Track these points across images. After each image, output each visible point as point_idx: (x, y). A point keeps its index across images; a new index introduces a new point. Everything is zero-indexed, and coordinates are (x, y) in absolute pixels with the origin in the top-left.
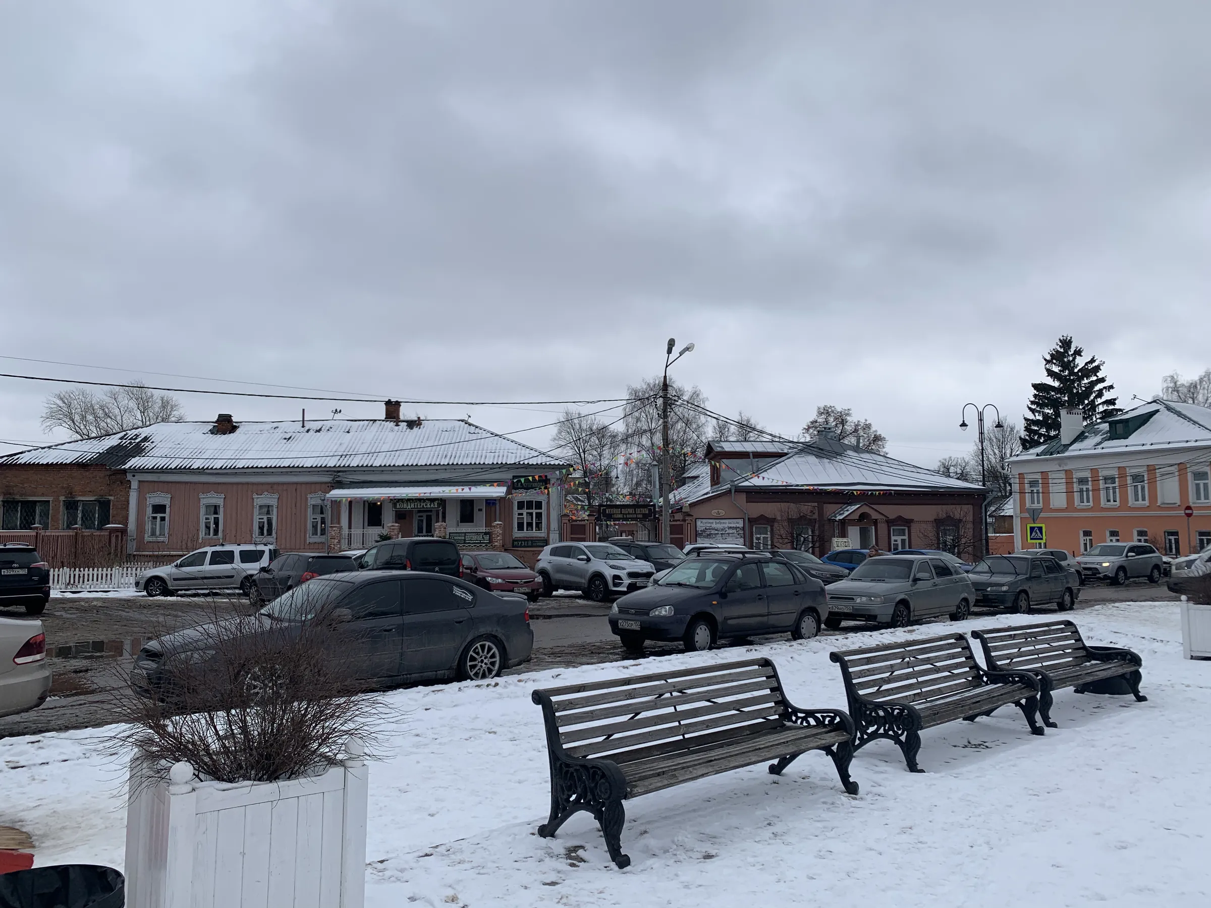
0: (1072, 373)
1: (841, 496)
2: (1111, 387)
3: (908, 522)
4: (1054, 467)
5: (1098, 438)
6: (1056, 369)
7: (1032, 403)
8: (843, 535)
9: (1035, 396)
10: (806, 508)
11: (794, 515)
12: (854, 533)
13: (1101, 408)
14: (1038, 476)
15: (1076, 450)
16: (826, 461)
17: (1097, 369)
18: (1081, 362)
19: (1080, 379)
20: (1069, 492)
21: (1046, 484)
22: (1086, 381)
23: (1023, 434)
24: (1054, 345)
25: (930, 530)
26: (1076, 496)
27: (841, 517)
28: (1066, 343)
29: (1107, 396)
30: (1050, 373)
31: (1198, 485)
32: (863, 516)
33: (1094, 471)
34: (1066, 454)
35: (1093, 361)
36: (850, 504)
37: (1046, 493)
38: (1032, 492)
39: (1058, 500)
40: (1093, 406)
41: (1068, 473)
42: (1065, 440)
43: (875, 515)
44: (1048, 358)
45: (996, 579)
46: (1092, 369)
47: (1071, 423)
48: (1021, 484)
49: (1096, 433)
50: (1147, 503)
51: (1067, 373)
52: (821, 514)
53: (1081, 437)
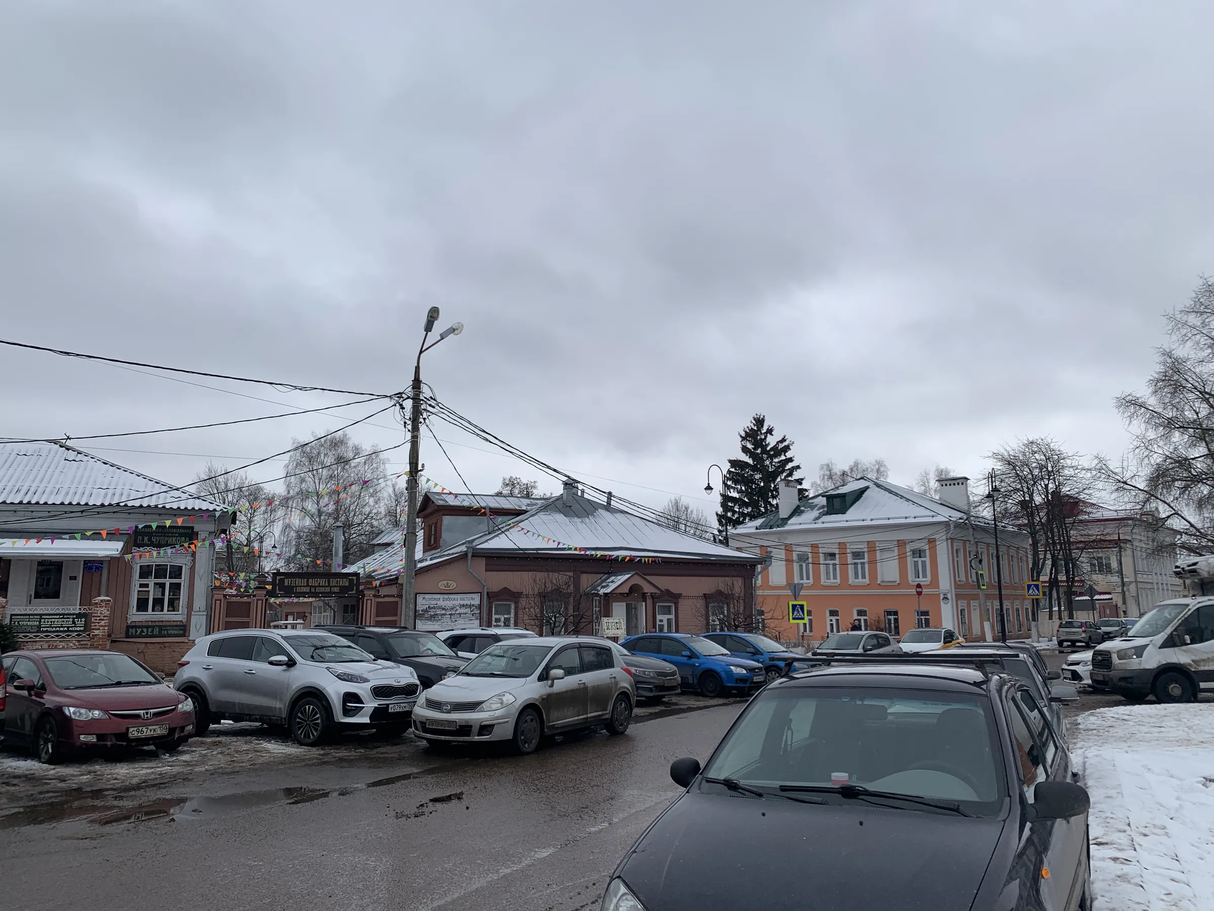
0: (764, 451)
3: (675, 598)
4: (773, 541)
5: (815, 513)
6: (750, 446)
7: (728, 479)
8: (610, 612)
9: (730, 472)
10: (559, 578)
11: (548, 587)
12: (619, 609)
13: (797, 486)
15: (795, 524)
16: (577, 519)
17: (787, 448)
18: (772, 441)
19: (771, 457)
22: (777, 460)
23: (722, 510)
24: (749, 423)
25: (699, 607)
26: (798, 572)
28: (760, 422)
29: (797, 474)
30: (745, 450)
31: (916, 563)
32: (633, 589)
33: (816, 546)
34: (787, 528)
35: (783, 440)
36: (615, 574)
39: (780, 576)
40: (791, 485)
41: (787, 547)
42: (782, 516)
43: (647, 588)
44: (743, 434)
46: (782, 449)
49: (811, 508)
50: (868, 581)
51: (759, 451)
53: (797, 512)
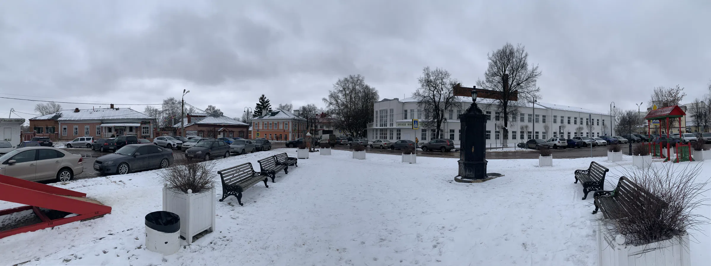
0: (264, 102)
1: (220, 126)
2: (271, 105)
3: (233, 132)
4: (260, 121)
5: (269, 116)
6: (261, 101)
7: (256, 107)
8: (220, 134)
9: (257, 106)
10: (212, 128)
11: (209, 130)
12: (222, 134)
13: (269, 110)
14: (257, 123)
15: (265, 118)
16: (216, 118)
17: (268, 102)
18: (266, 100)
19: (265, 103)
20: (263, 126)
21: (259, 125)
22: (266, 104)
23: (254, 114)
24: (261, 96)
25: (238, 133)
26: (264, 127)
27: (220, 130)
28: (263, 96)
29: (270, 107)
30: (260, 102)
31: (286, 126)
32: (224, 130)
33: (268, 122)
34: (263, 118)
35: (268, 100)
36: (221, 128)
37: (259, 126)
38: (256, 126)
39: (261, 128)
40: (267, 109)
41: (263, 122)
42: (263, 116)
43: (227, 130)
44: (260, 98)
45: (258, 144)
46: (267, 102)
47: (264, 112)
48: (254, 124)
49: (269, 115)
50: (277, 129)
51: (263, 102)
52: (215, 129)
53: (266, 115)
